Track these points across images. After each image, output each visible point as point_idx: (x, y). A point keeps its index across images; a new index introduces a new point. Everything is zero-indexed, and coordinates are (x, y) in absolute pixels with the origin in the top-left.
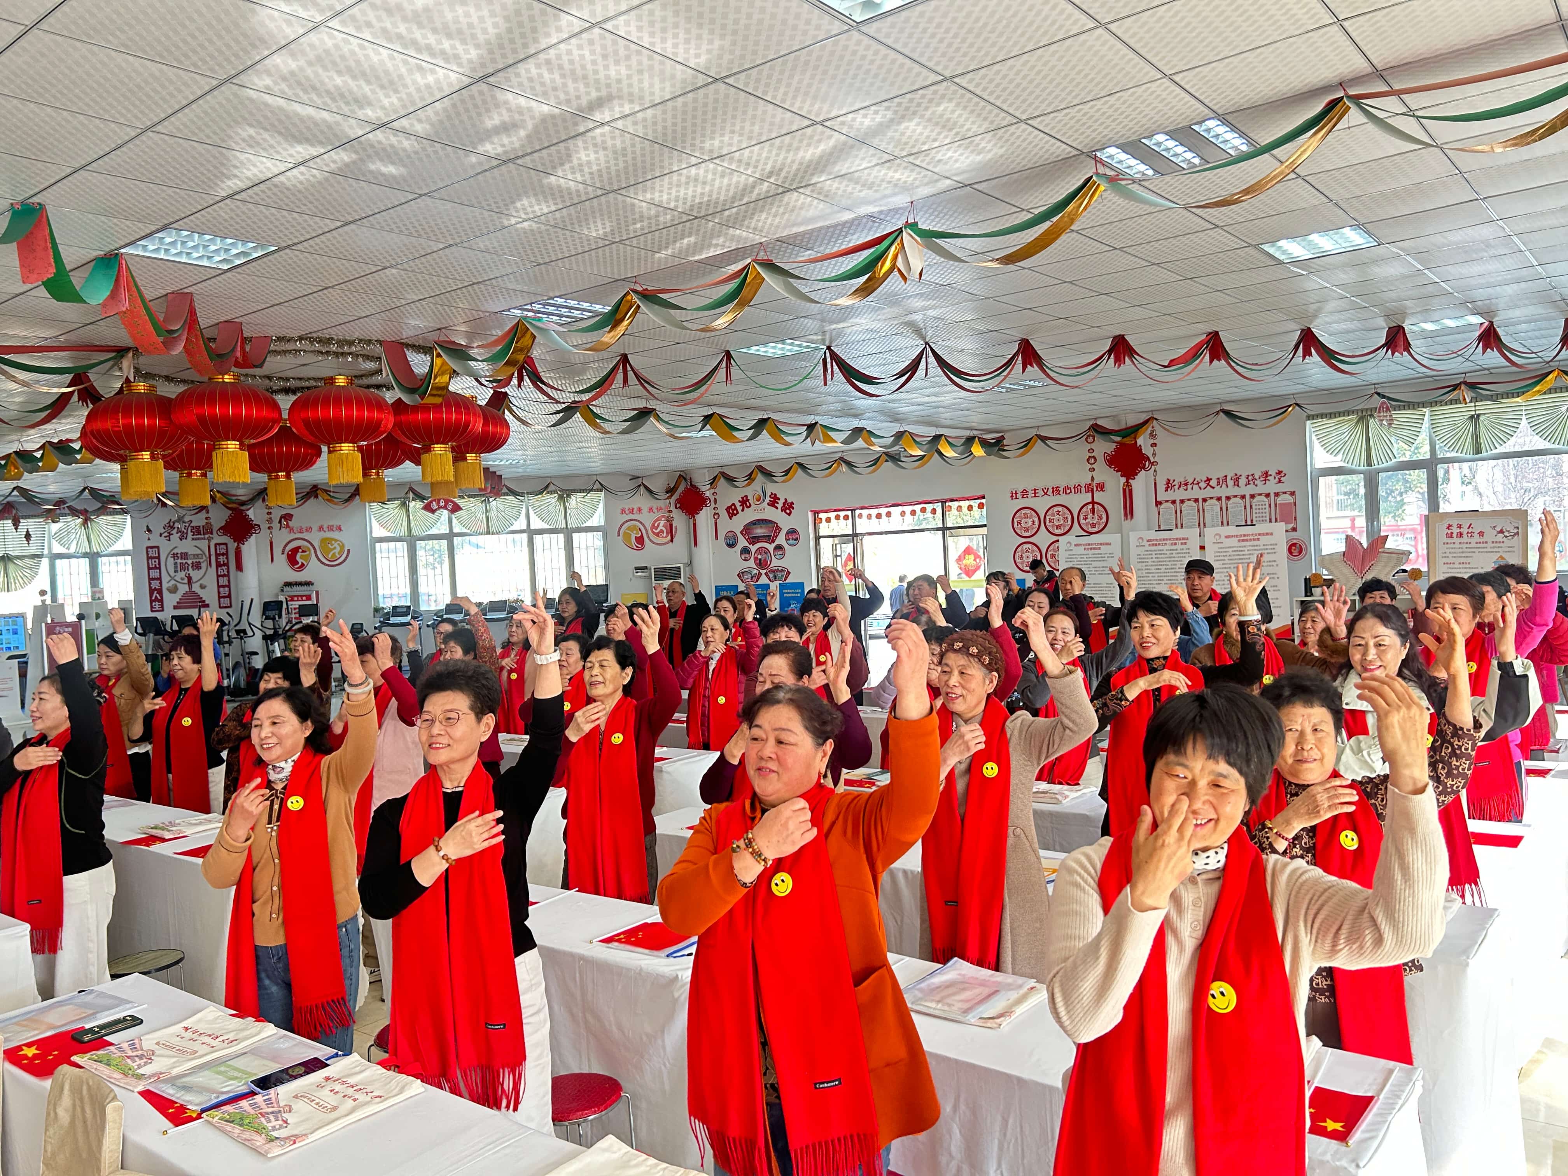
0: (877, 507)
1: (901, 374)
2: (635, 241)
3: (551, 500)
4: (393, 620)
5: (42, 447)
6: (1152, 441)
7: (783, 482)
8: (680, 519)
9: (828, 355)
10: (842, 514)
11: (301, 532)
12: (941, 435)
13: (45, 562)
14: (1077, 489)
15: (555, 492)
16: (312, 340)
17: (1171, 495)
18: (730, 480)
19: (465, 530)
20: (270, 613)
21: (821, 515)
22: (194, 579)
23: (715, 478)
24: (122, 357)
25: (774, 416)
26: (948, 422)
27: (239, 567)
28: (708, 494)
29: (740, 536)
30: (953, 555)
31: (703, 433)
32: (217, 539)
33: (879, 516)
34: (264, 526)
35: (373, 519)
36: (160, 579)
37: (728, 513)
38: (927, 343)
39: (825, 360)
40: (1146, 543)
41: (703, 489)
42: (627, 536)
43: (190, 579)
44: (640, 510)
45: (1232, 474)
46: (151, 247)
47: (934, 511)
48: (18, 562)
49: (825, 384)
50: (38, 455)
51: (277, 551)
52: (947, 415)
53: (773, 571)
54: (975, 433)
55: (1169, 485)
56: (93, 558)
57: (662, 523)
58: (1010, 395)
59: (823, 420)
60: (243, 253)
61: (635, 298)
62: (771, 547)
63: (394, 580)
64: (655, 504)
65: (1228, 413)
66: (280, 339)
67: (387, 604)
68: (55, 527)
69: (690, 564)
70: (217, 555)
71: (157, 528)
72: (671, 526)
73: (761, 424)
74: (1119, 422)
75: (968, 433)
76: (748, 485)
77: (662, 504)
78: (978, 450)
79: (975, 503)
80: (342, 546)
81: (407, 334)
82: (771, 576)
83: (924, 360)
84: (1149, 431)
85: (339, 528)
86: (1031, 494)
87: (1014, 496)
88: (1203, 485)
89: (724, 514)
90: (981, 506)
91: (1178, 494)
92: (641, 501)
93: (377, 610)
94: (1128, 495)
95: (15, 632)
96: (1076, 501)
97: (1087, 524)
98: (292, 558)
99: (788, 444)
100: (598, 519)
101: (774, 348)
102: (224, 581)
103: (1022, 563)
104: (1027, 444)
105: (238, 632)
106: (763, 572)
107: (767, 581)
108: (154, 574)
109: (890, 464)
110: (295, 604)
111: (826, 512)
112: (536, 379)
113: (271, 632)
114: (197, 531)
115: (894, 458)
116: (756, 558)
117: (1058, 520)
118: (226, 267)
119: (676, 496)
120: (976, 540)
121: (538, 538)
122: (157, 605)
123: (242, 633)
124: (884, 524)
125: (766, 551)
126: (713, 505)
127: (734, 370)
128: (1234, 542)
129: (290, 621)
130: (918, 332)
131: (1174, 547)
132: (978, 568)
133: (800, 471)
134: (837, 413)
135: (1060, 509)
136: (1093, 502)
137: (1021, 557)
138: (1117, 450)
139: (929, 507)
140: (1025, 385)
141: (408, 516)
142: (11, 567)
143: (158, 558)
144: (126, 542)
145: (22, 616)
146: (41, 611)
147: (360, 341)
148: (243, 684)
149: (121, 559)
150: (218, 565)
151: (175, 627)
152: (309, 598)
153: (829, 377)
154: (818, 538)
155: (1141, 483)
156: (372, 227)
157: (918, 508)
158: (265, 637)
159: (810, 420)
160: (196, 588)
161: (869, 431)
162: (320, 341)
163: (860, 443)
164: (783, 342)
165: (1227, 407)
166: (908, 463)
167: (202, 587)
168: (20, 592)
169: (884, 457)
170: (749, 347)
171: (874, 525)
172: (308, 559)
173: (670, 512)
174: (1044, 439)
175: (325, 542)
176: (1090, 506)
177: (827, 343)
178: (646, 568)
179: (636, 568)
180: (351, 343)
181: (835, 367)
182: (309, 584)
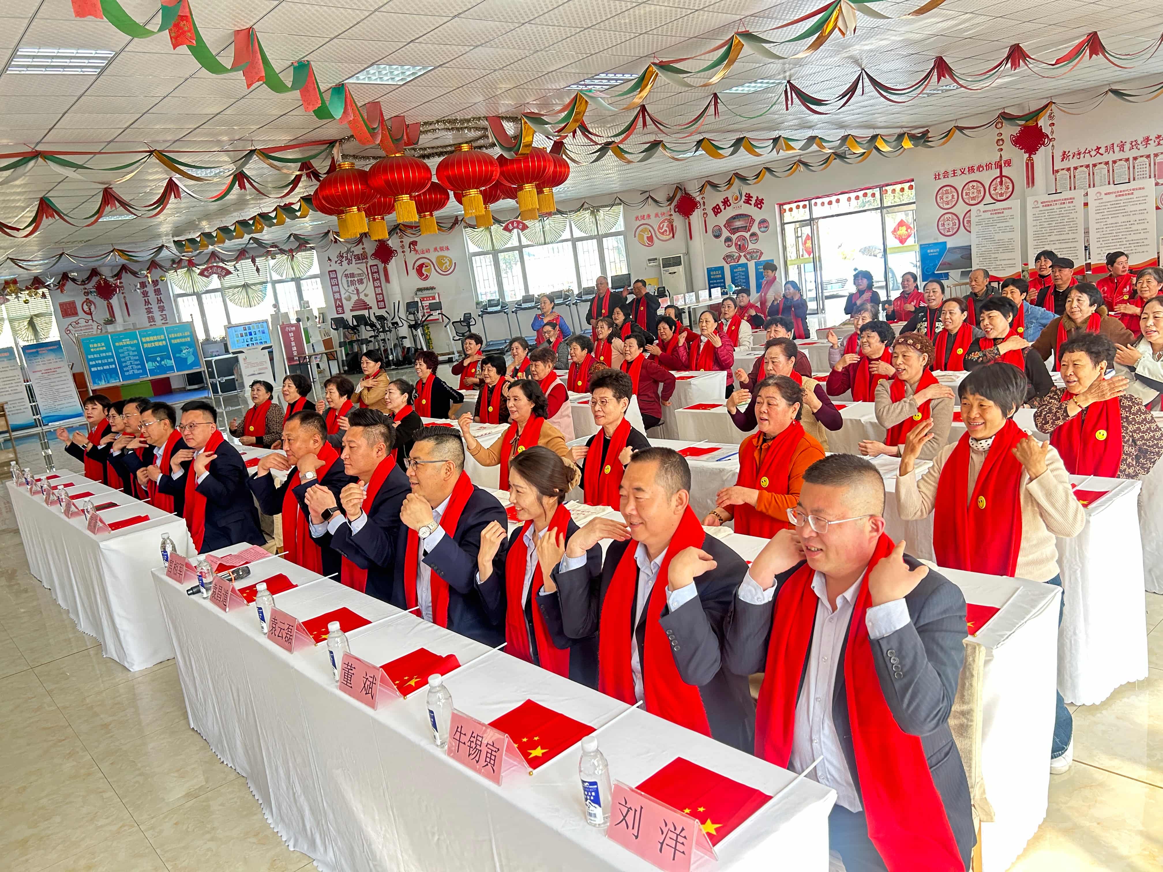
0: (828, 196)
1: (844, 95)
2: (655, 31)
3: (586, 215)
4: (490, 309)
5: (275, 209)
6: (1051, 122)
7: (755, 183)
8: (678, 220)
9: (788, 87)
10: (801, 204)
11: (423, 253)
12: (877, 135)
13: (269, 285)
14: (988, 166)
15: (588, 209)
16: (444, 122)
17: (1066, 164)
18: (714, 186)
19: (530, 243)
20: (412, 310)
21: (785, 207)
22: (360, 291)
23: (703, 186)
24: (333, 147)
25: (748, 135)
26: (882, 124)
27: (387, 280)
28: (698, 199)
29: (723, 228)
30: (890, 228)
31: (698, 153)
32: (371, 262)
33: (830, 203)
34: (400, 251)
35: (469, 240)
36: (339, 292)
37: (714, 211)
38: (863, 69)
39: (786, 92)
40: (1041, 205)
41: (694, 195)
42: (641, 237)
43: (357, 290)
44: (649, 216)
45: (1119, 142)
46: (361, 77)
47: (873, 195)
48: (253, 287)
49: (787, 109)
50: (273, 215)
51: (410, 268)
52: (880, 119)
53: (749, 253)
54: (905, 130)
55: (1065, 156)
56: (297, 281)
57: (666, 224)
58: (931, 98)
59: (784, 134)
60: (413, 74)
61: (654, 68)
62: (747, 235)
63: (487, 282)
64: (659, 210)
65: (1116, 92)
66: (426, 123)
67: (484, 299)
68: (272, 262)
69: (687, 253)
70: (372, 273)
71: (334, 259)
72: (672, 226)
73: (738, 143)
74: (1023, 109)
75: (899, 131)
76: (728, 189)
77: (666, 209)
78: (907, 144)
79: (906, 186)
80: (451, 261)
81: (502, 110)
82: (748, 257)
83: (861, 81)
84: (1048, 114)
85: (448, 249)
86: (951, 174)
87: (937, 177)
88: (1093, 153)
89: (711, 213)
90: (911, 187)
91: (1073, 163)
92: (650, 209)
93: (478, 304)
94: (1030, 167)
95: (263, 333)
96: (987, 177)
97: (997, 194)
98: (419, 270)
99: (759, 155)
100: (620, 226)
101: (748, 87)
102: (378, 291)
103: (944, 230)
104: (948, 134)
105: (393, 324)
106: (742, 254)
107: (746, 261)
108: (336, 288)
109: (838, 161)
110: (426, 303)
111: (789, 203)
112: (585, 130)
113: (413, 323)
114: (358, 258)
115: (840, 156)
116: (736, 244)
117: (973, 193)
118: (401, 83)
119: (675, 203)
120: (907, 216)
121: (579, 244)
122: (340, 309)
123: (395, 324)
124: (835, 209)
125: (744, 238)
126: (702, 207)
127: (720, 106)
128: (1112, 197)
129: (424, 315)
130: (856, 62)
131: (1063, 206)
132: (909, 236)
133: (767, 174)
134: (796, 128)
135: (974, 184)
136: (1001, 176)
137: (943, 225)
138: (1022, 132)
139: (869, 192)
140: (942, 90)
141: (491, 236)
142: (250, 290)
143: (337, 278)
144: (315, 269)
145: (266, 321)
146: (275, 317)
147: (474, 118)
148: (401, 358)
149: (314, 280)
150: (374, 280)
151: (355, 323)
152: (434, 298)
153: (789, 102)
154: (783, 224)
155: (1041, 157)
156: (492, 46)
157: (860, 194)
158: (410, 326)
159: (775, 134)
160: (362, 296)
161: (821, 138)
162: (449, 122)
163: (814, 147)
164: (755, 82)
165: (1114, 87)
166: (851, 159)
167: (366, 295)
168: (258, 306)
169: (834, 156)
170: (730, 89)
171: (827, 210)
172: (430, 271)
173: (671, 215)
174: (961, 129)
175: (440, 259)
176: (999, 180)
177: (788, 79)
178: (656, 259)
179: (649, 260)
180: (468, 121)
181: (794, 94)
182: (432, 288)
